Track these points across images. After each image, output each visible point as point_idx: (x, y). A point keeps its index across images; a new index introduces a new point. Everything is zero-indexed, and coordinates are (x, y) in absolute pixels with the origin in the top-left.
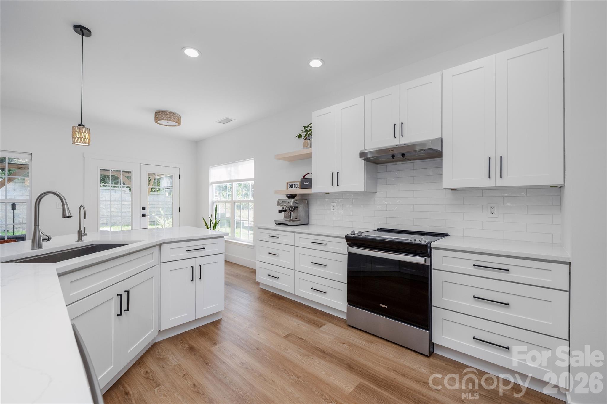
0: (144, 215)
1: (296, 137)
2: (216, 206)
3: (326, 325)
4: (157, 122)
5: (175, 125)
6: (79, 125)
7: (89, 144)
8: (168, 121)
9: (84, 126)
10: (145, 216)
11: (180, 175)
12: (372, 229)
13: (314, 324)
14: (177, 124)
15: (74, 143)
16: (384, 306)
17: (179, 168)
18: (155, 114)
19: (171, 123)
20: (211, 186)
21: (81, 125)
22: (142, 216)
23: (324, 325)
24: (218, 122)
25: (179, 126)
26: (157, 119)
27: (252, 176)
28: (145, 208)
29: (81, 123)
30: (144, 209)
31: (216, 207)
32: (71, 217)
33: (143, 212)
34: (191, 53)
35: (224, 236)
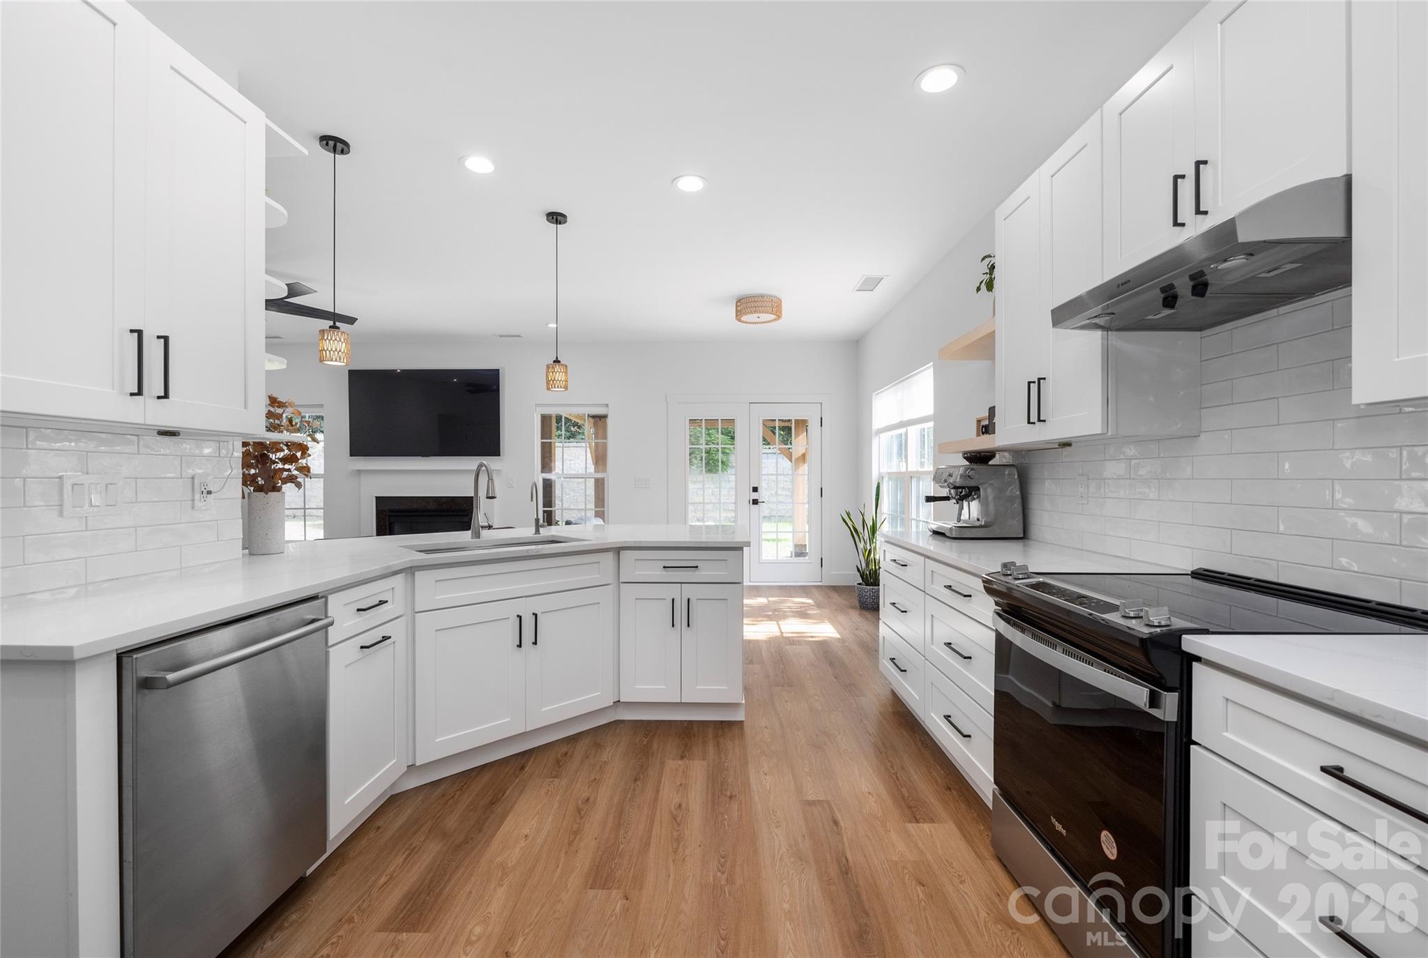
0: (755, 502)
1: (978, 289)
2: (876, 486)
3: (936, 825)
4: (739, 320)
5: (770, 319)
6: (554, 362)
7: (566, 388)
8: (759, 315)
9: (559, 362)
10: (757, 504)
11: (821, 418)
12: (1176, 568)
13: (910, 807)
14: (773, 317)
15: (548, 389)
16: (1059, 827)
17: (821, 403)
18: (737, 305)
19: (765, 317)
20: (877, 438)
21: (557, 361)
22: (753, 504)
23: (932, 821)
24: (858, 290)
25: (779, 321)
26: (739, 314)
27: (929, 410)
28: (757, 488)
29: (557, 358)
30: (755, 489)
31: (878, 487)
32: (495, 497)
33: (755, 496)
34: (691, 184)
35: (744, 548)
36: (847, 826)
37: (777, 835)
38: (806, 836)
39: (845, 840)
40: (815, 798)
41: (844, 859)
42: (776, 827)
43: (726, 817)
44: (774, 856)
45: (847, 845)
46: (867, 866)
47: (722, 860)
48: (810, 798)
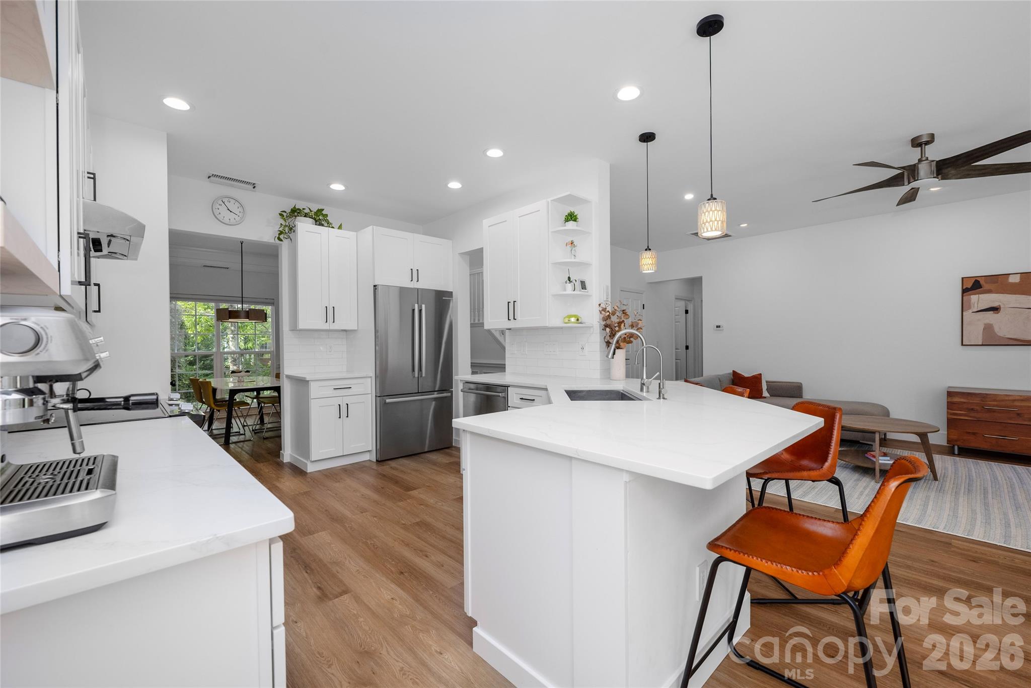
36: (311, 590)
37: (355, 567)
38: (336, 573)
39: (310, 581)
40: (342, 598)
41: (309, 571)
42: (358, 570)
43: (393, 563)
44: (350, 557)
45: (308, 579)
46: (294, 574)
47: (376, 547)
48: (346, 596)
